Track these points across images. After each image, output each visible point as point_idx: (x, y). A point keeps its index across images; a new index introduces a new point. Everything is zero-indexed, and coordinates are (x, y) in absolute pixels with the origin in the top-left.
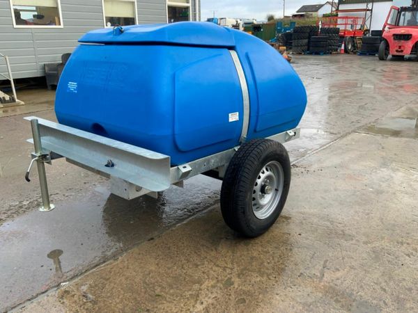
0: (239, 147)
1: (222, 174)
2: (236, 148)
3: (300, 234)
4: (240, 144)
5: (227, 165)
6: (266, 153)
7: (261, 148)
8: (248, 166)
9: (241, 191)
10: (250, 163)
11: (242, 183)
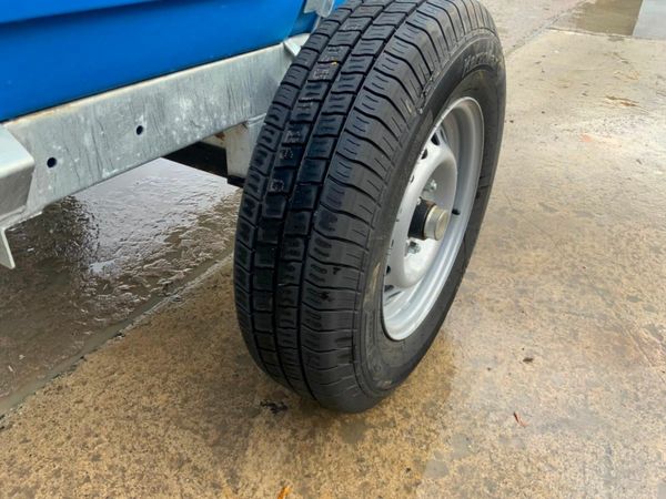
0: (304, 39)
1: (240, 162)
2: (295, 45)
3: (528, 360)
4: (307, 23)
5: (257, 121)
6: (455, 52)
7: (431, 26)
8: (371, 129)
9: (337, 267)
10: (380, 107)
11: (343, 226)
